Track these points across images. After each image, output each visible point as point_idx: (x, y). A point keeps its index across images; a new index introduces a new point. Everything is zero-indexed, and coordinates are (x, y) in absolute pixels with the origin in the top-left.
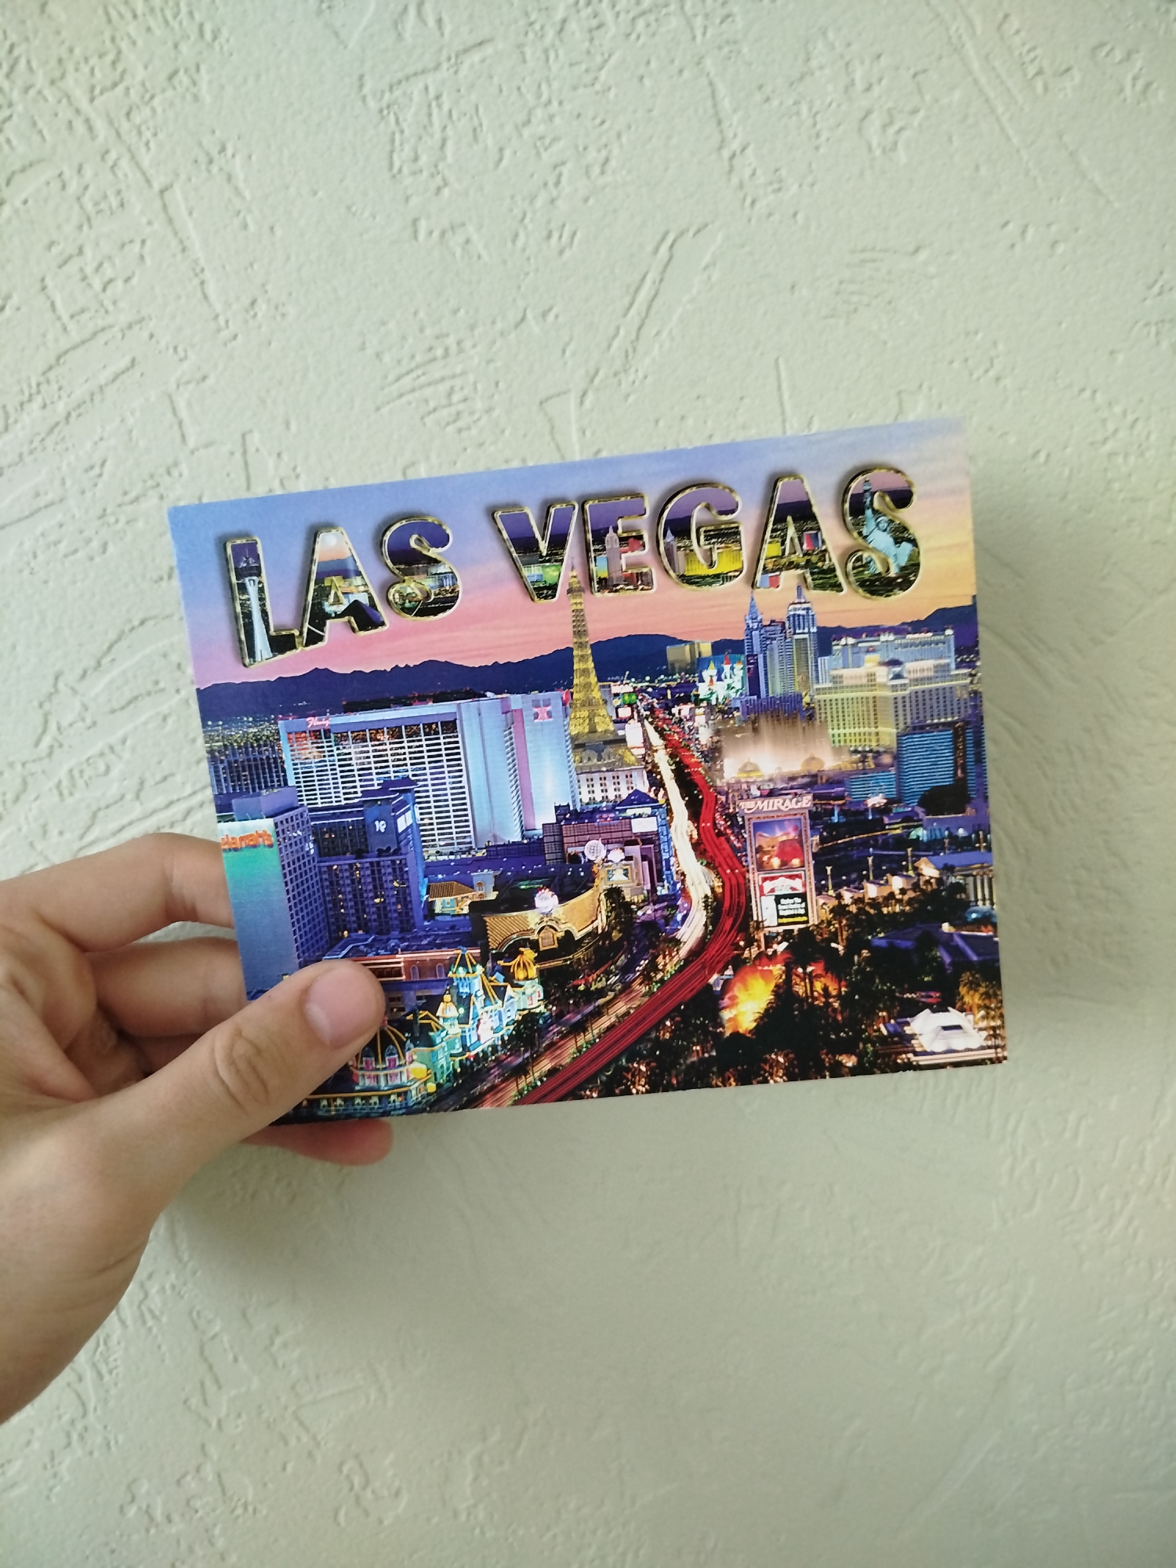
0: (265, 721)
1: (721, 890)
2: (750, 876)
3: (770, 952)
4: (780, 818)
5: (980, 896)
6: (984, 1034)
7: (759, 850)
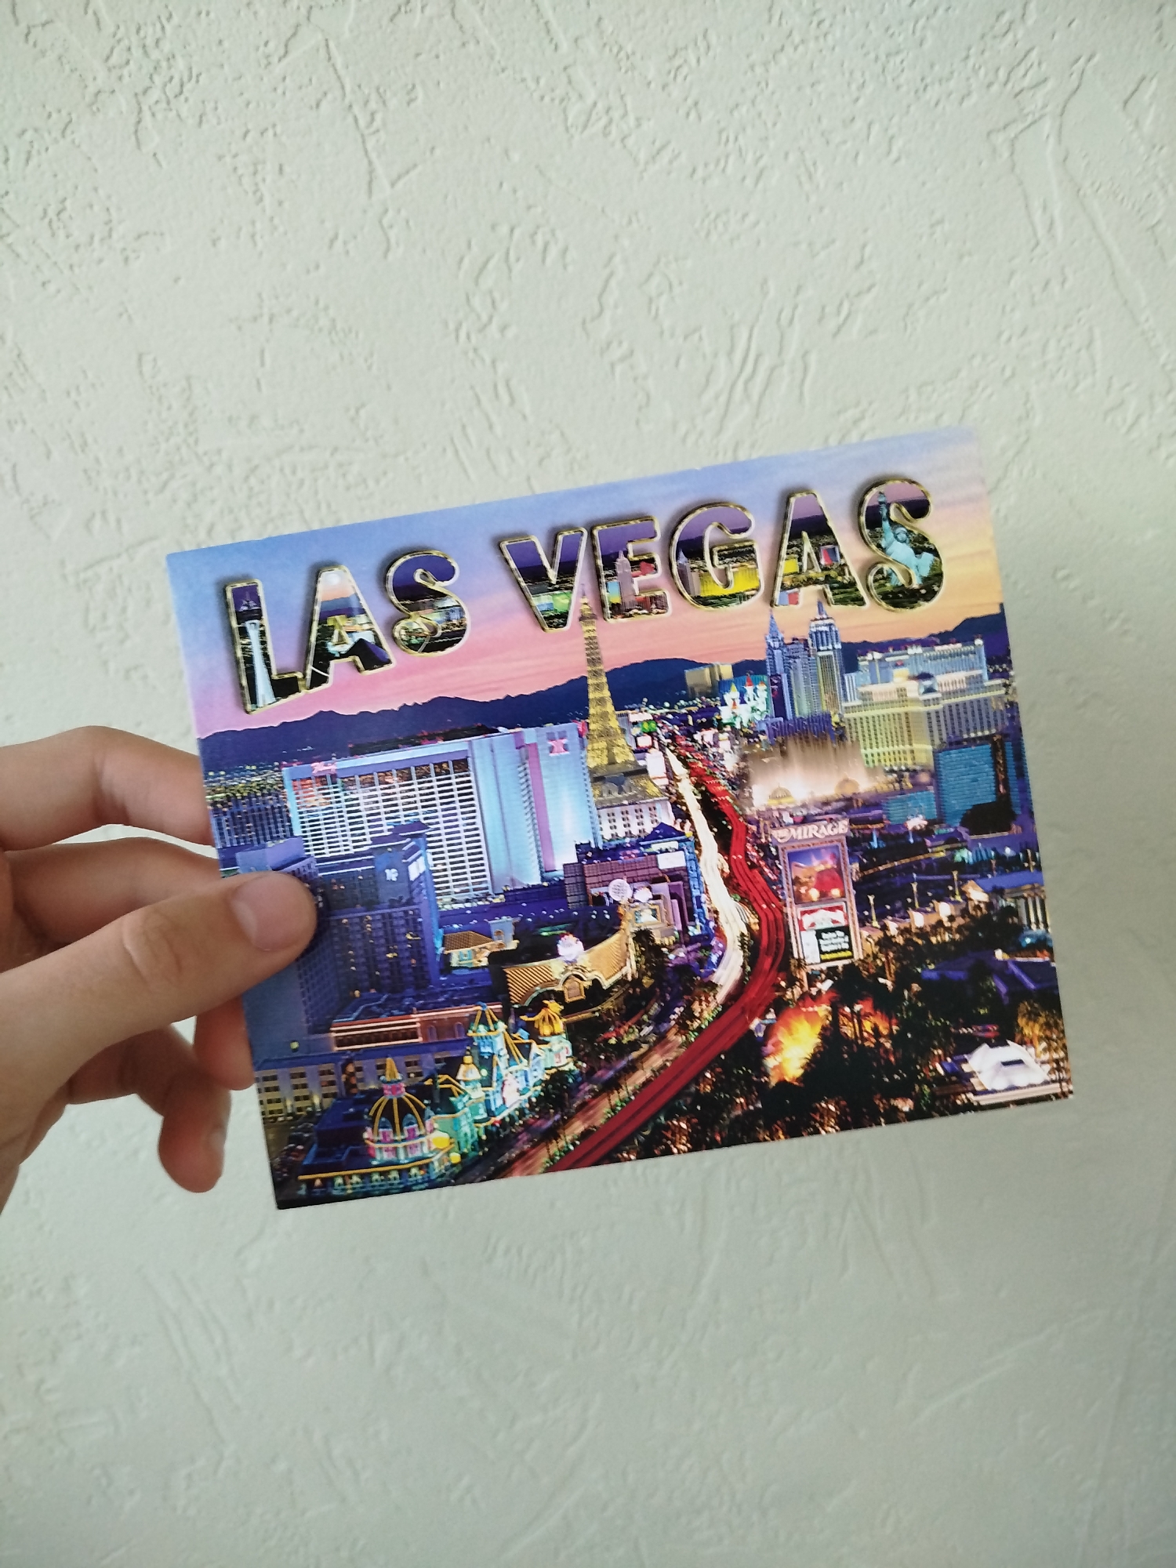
0: (268, 769)
1: (757, 927)
2: (788, 910)
3: (814, 991)
4: (816, 846)
5: (1033, 919)
6: (1047, 1067)
7: (796, 881)
